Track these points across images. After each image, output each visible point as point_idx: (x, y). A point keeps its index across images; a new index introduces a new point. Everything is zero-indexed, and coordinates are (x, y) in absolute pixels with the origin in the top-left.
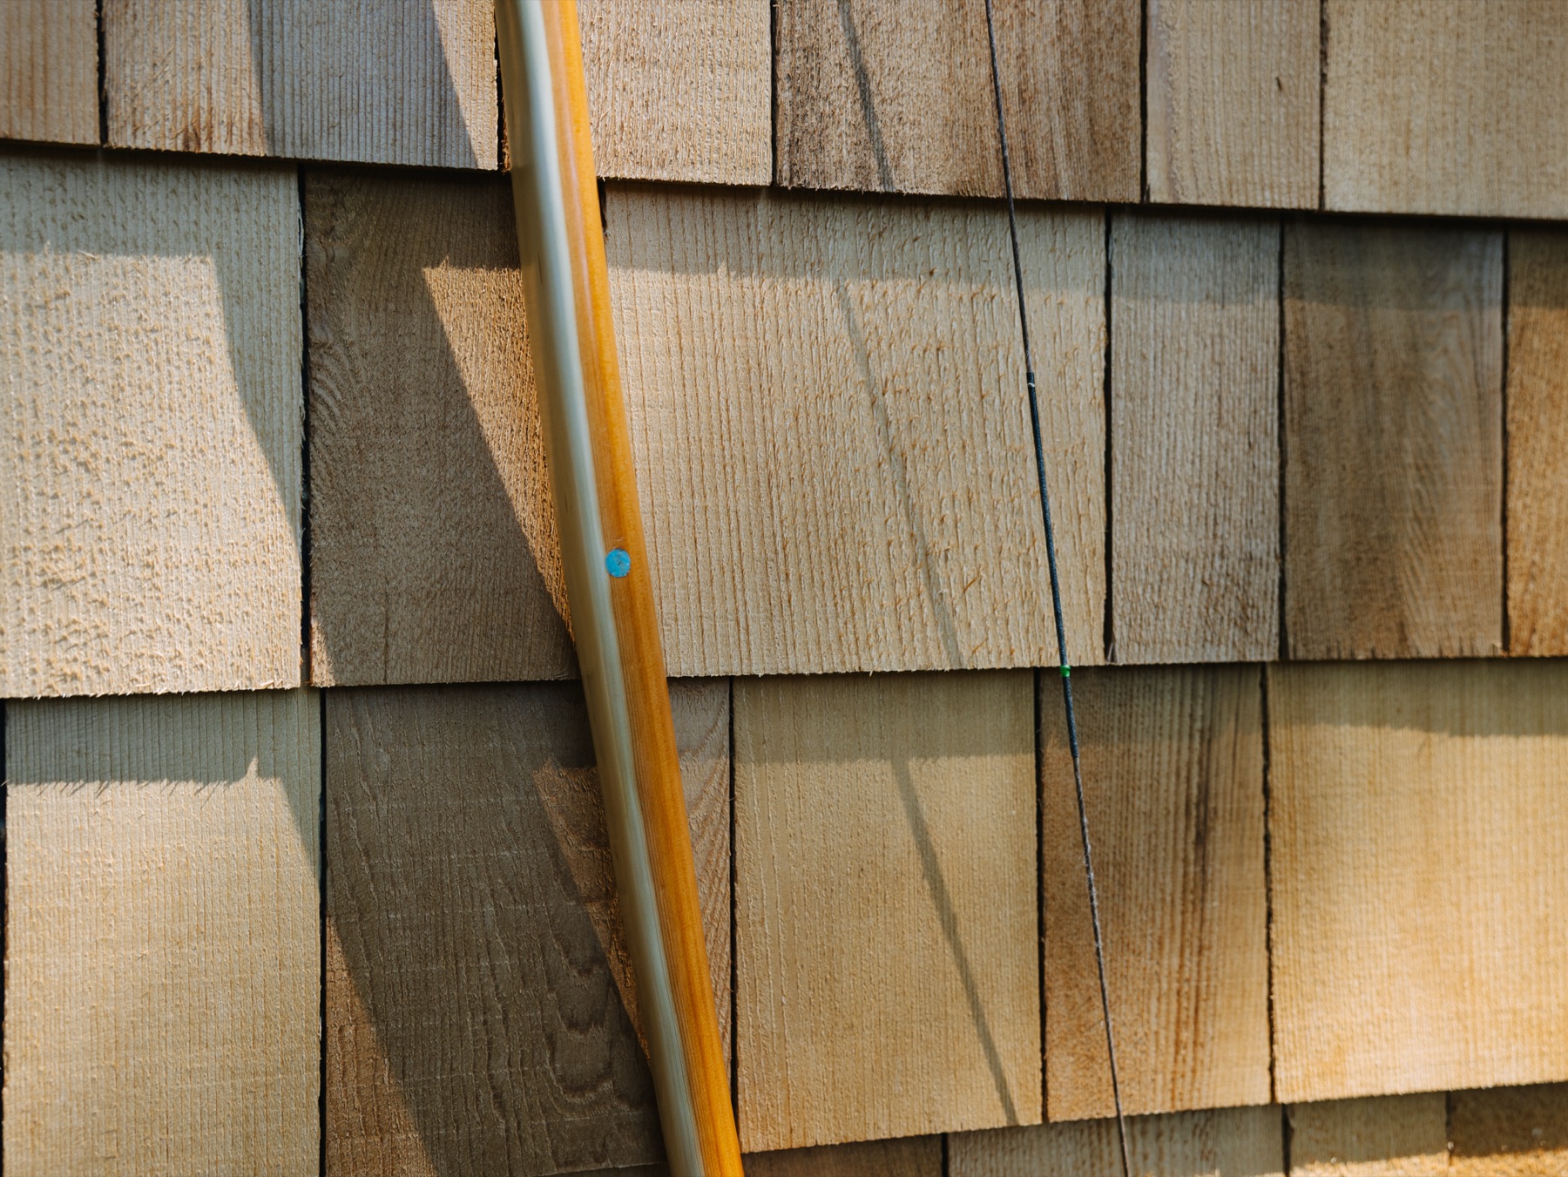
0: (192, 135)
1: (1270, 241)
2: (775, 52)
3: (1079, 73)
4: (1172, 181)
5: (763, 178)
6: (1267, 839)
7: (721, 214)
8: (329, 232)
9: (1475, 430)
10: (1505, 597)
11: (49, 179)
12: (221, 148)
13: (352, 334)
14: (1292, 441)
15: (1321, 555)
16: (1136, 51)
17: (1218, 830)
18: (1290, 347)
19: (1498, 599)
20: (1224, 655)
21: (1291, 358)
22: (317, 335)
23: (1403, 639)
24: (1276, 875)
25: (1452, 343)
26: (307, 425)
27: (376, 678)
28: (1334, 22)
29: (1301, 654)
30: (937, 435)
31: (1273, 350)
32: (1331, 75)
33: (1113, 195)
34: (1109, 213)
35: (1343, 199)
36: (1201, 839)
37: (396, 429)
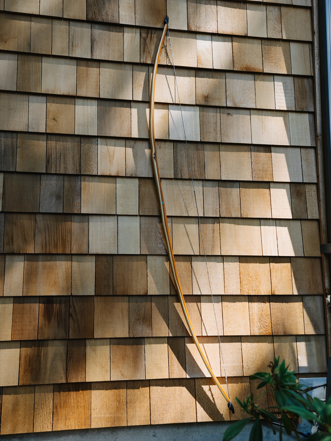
0: (131, 175)
1: (217, 183)
2: (174, 168)
3: (199, 169)
4: (207, 177)
5: (173, 177)
6: (220, 233)
7: (170, 181)
8: (141, 182)
9: (237, 198)
10: (241, 212)
11: (122, 179)
12: (133, 176)
13: (142, 189)
14: (220, 199)
15: (223, 208)
16: (204, 167)
17: (215, 232)
18: (220, 191)
19: (240, 212)
20: (214, 216)
21: (220, 192)
22: (140, 189)
23: (231, 216)
24: (221, 236)
25: (235, 191)
26: (139, 196)
27: (144, 214)
28: (221, 165)
29: (222, 216)
30: (188, 197)
31: (218, 191)
32: (221, 169)
33: (203, 178)
34: (203, 180)
35: (223, 178)
36: (214, 232)
37: (145, 196)
